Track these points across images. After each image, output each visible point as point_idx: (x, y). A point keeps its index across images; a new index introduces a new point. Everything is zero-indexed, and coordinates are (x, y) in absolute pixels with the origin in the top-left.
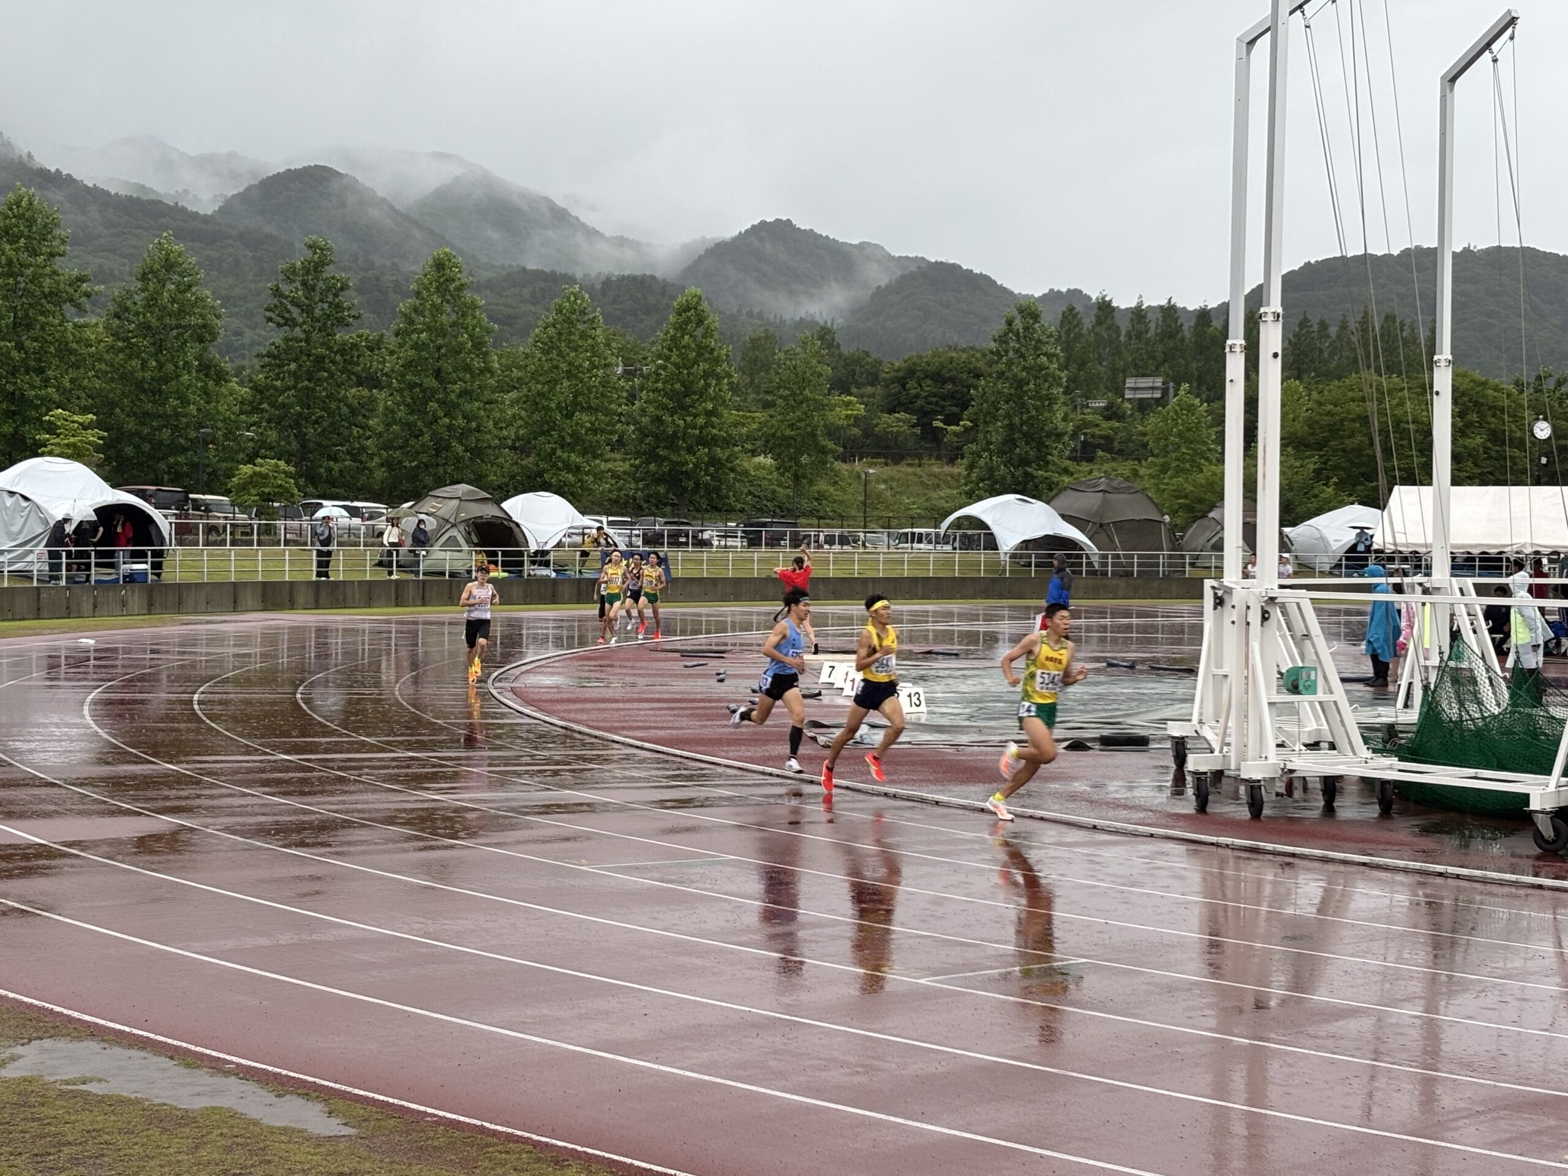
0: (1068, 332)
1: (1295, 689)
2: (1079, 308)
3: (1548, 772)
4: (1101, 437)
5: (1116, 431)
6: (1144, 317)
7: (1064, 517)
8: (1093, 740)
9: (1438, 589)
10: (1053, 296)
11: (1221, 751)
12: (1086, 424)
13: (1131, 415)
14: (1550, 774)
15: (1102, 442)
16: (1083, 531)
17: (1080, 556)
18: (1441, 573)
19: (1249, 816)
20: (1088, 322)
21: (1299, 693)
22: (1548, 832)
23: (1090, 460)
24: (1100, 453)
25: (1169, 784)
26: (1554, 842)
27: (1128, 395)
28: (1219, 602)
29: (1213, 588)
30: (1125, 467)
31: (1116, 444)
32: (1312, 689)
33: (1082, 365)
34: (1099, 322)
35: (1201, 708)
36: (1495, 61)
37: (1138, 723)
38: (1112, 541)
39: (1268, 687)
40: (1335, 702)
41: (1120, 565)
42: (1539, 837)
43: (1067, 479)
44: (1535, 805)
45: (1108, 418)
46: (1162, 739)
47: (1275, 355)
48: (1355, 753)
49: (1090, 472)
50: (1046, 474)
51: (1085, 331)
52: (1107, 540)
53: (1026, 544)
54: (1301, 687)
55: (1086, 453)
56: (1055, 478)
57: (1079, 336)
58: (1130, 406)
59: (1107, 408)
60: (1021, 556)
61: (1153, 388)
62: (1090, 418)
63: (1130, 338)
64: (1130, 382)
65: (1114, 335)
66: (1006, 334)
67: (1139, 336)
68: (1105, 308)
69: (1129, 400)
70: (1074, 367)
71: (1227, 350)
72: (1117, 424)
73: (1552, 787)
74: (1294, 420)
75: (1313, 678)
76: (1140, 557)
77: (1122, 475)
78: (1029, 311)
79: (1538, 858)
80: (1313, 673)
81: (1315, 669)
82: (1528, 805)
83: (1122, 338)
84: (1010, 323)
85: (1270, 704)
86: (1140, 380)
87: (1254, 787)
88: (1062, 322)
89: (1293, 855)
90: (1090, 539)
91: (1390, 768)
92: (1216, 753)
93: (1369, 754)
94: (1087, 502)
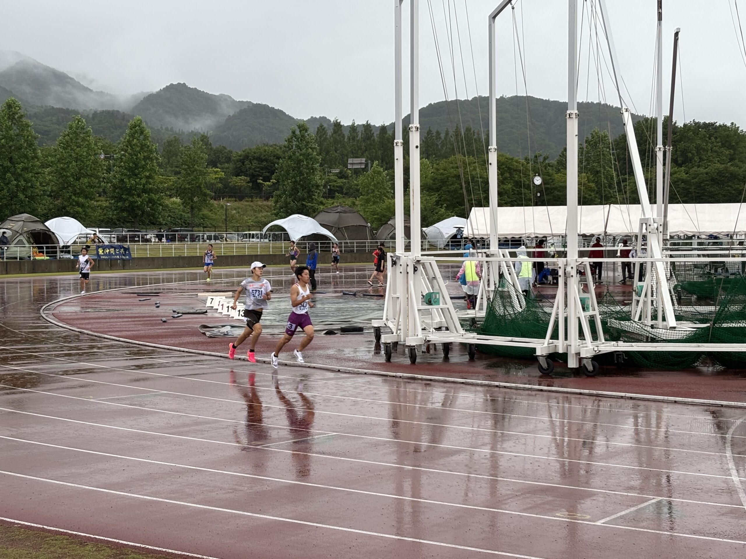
0: (320, 137)
1: (429, 303)
2: (325, 125)
3: (544, 337)
4: (337, 187)
5: (344, 184)
6: (356, 130)
7: (321, 225)
8: (338, 329)
9: (493, 255)
10: (313, 120)
11: (397, 333)
12: (330, 181)
13: (351, 176)
14: (545, 338)
15: (338, 189)
16: (330, 231)
17: (329, 243)
18: (494, 248)
19: (410, 362)
20: (330, 132)
21: (431, 305)
22: (545, 365)
23: (333, 198)
24: (337, 194)
25: (373, 349)
26: (547, 369)
27: (350, 167)
28: (394, 263)
29: (391, 256)
30: (349, 201)
31: (344, 191)
32: (437, 302)
33: (327, 153)
34: (335, 132)
35: (387, 313)
36: (513, 8)
37: (358, 321)
38: (344, 236)
39: (417, 303)
40: (448, 308)
41: (348, 247)
42: (540, 368)
43: (322, 207)
44: (538, 353)
45: (341, 178)
46: (369, 328)
47: (417, 147)
48: (457, 332)
49: (333, 203)
50: (312, 205)
51: (328, 137)
52: (342, 236)
53: (303, 238)
54: (432, 302)
55: (331, 194)
56: (316, 206)
57: (326, 139)
58: (350, 172)
59: (340, 173)
60: (301, 244)
61: (361, 163)
62: (332, 178)
63: (349, 139)
64: (350, 161)
65: (342, 139)
66: (292, 138)
67: (354, 139)
68: (337, 125)
69: (350, 169)
70: (324, 154)
71: (395, 144)
72: (345, 181)
73: (546, 345)
74: (426, 178)
75: (438, 297)
76: (357, 243)
77: (348, 205)
78: (302, 127)
79: (541, 377)
80: (438, 295)
81: (438, 293)
82: (535, 353)
83: (346, 140)
84: (294, 132)
85: (418, 310)
86: (355, 159)
87: (412, 349)
88: (317, 132)
89: (431, 380)
90: (334, 235)
91: (473, 338)
92: (395, 334)
93: (463, 332)
94: (332, 217)
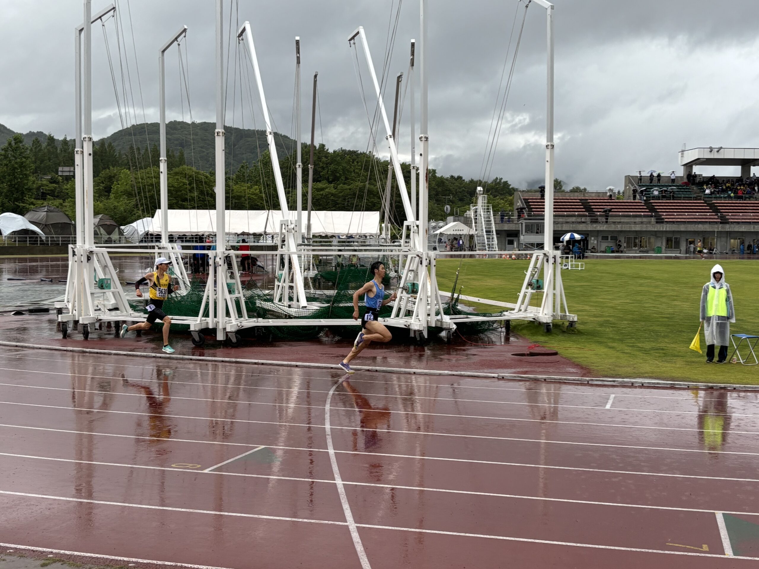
0: (36, 148)
1: (102, 287)
2: (41, 139)
3: (197, 315)
4: (49, 190)
5: (55, 188)
6: (67, 143)
7: (30, 222)
8: (26, 311)
10: (31, 134)
11: (72, 313)
12: (42, 185)
13: (62, 182)
14: (198, 316)
15: (49, 192)
16: (38, 227)
17: (37, 238)
18: (164, 242)
19: (83, 338)
20: (44, 145)
21: (104, 289)
22: (197, 338)
23: (45, 199)
24: (49, 197)
25: (56, 327)
26: (200, 342)
27: (60, 174)
28: (74, 254)
29: (72, 248)
30: (57, 202)
31: (56, 194)
32: (109, 287)
33: (42, 161)
34: (49, 145)
35: (68, 296)
36: (179, 45)
38: (50, 231)
39: (90, 287)
40: (118, 292)
41: (54, 241)
42: (194, 341)
43: (32, 206)
44: (192, 328)
45: (51, 183)
46: (52, 310)
47: (90, 154)
48: (127, 312)
49: (43, 204)
50: (23, 205)
51: (43, 148)
52: (48, 231)
53: (14, 233)
54: (104, 286)
55: (43, 196)
56: (27, 206)
57: (40, 150)
58: (61, 178)
59: (51, 179)
60: (12, 238)
61: (70, 171)
62: (45, 182)
63: (62, 151)
64: (60, 169)
65: (55, 150)
66: (8, 148)
67: (65, 151)
68: (51, 139)
69: (61, 176)
70: (38, 162)
71: (75, 152)
72: (56, 185)
73: (198, 322)
74: (126, 185)
75: (109, 282)
76: (62, 237)
77: (55, 205)
78: (18, 139)
79: (193, 348)
80: (109, 281)
81: (110, 279)
82: (189, 328)
83: (59, 151)
84: (10, 144)
85: (91, 293)
86: (64, 168)
87: (85, 326)
88: (33, 144)
89: (101, 353)
90: (42, 230)
91: (140, 317)
92: (70, 314)
93: (132, 312)
94: (41, 215)
